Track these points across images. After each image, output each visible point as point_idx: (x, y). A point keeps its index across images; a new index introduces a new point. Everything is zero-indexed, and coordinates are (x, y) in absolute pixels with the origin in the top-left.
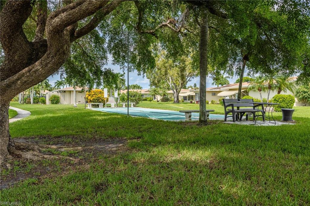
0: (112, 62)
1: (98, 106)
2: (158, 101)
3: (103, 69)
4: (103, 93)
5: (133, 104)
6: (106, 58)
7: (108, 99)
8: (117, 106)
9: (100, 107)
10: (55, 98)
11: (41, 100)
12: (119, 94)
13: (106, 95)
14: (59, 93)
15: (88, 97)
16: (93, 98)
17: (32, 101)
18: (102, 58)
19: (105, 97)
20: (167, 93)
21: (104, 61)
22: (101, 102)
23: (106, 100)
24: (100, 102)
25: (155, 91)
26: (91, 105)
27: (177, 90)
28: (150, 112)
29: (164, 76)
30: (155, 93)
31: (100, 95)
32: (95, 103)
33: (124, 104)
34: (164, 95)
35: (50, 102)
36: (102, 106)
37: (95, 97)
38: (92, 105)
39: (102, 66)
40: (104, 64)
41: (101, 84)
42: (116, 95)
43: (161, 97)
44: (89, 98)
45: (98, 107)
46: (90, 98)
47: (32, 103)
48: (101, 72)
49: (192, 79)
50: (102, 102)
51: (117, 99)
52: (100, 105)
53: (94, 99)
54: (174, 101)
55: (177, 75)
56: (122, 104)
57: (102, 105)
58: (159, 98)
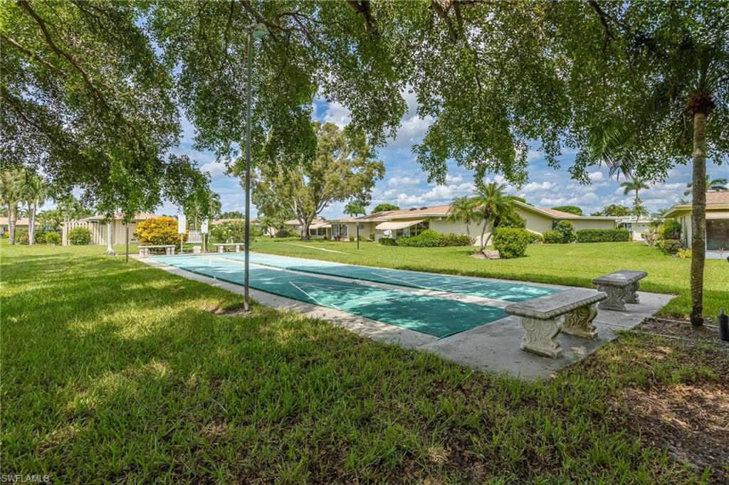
0: (193, 142)
1: (163, 251)
2: (272, 237)
3: (166, 159)
4: (176, 224)
5: (240, 246)
6: (175, 129)
7: (187, 235)
8: (207, 250)
9: (168, 252)
10: (79, 233)
11: (50, 237)
12: (210, 227)
13: (182, 228)
14: (91, 224)
15: (141, 233)
16: (153, 234)
17: (31, 239)
18: (163, 129)
19: (179, 232)
20: (285, 225)
21: (170, 137)
22: (170, 244)
23: (182, 239)
24: (167, 243)
25: (268, 221)
26: (146, 250)
27: (306, 220)
28: (287, 269)
29: (287, 197)
30: (268, 224)
31: (168, 229)
32: (157, 244)
33: (222, 247)
34: (282, 227)
35: (69, 241)
36: (173, 252)
37: (158, 233)
38: (150, 249)
39: (164, 150)
40: (167, 145)
41: (159, 199)
42: (205, 228)
43: (277, 231)
44: (143, 235)
45: (165, 253)
46: (147, 235)
47: (31, 244)
48: (159, 164)
49: (330, 204)
50: (174, 244)
51: (207, 236)
52: (169, 249)
53: (155, 237)
54: (302, 237)
55: (309, 196)
56: (217, 247)
57: (173, 249)
58: (273, 231)
